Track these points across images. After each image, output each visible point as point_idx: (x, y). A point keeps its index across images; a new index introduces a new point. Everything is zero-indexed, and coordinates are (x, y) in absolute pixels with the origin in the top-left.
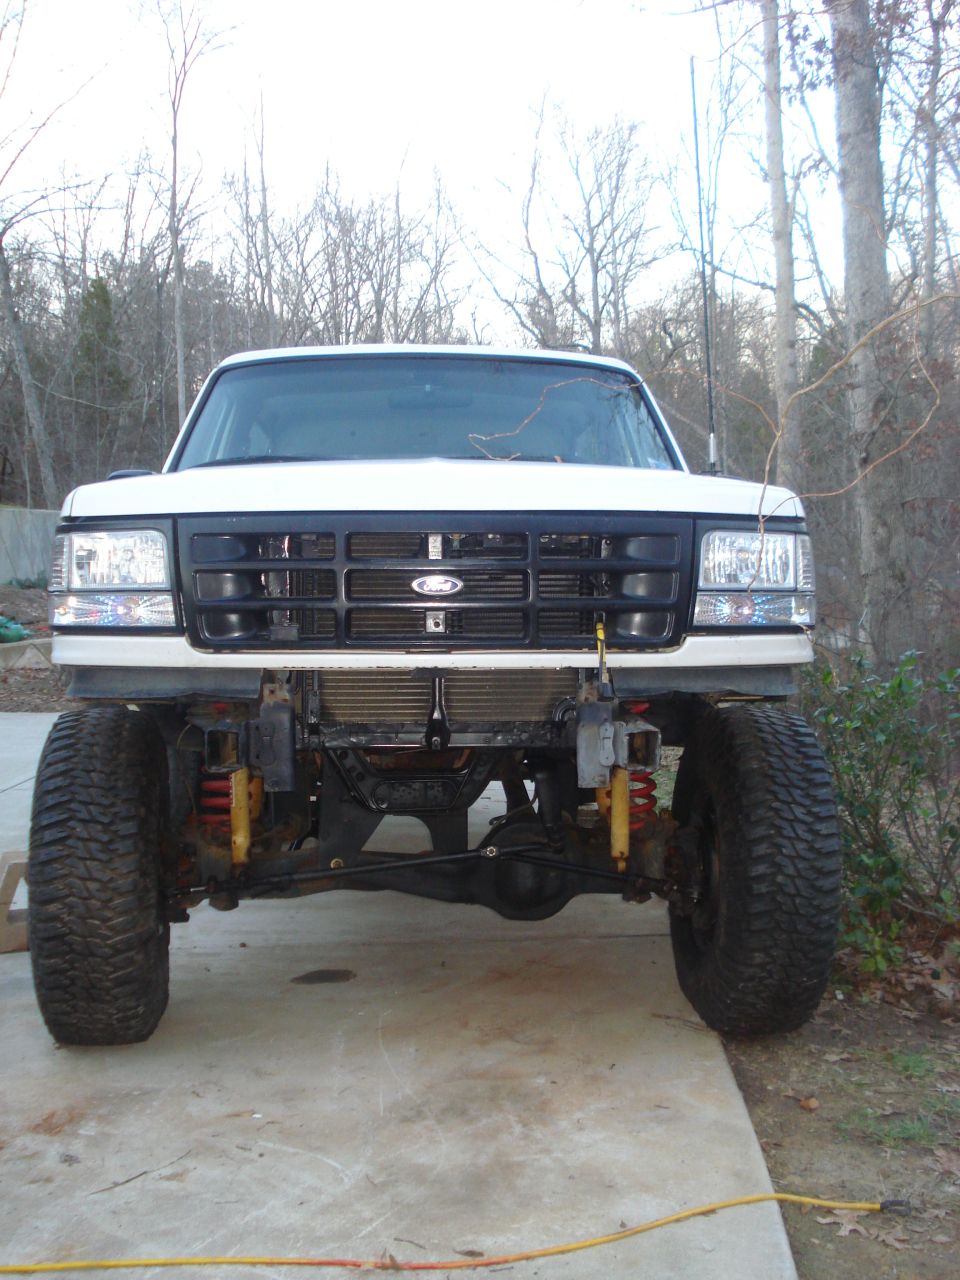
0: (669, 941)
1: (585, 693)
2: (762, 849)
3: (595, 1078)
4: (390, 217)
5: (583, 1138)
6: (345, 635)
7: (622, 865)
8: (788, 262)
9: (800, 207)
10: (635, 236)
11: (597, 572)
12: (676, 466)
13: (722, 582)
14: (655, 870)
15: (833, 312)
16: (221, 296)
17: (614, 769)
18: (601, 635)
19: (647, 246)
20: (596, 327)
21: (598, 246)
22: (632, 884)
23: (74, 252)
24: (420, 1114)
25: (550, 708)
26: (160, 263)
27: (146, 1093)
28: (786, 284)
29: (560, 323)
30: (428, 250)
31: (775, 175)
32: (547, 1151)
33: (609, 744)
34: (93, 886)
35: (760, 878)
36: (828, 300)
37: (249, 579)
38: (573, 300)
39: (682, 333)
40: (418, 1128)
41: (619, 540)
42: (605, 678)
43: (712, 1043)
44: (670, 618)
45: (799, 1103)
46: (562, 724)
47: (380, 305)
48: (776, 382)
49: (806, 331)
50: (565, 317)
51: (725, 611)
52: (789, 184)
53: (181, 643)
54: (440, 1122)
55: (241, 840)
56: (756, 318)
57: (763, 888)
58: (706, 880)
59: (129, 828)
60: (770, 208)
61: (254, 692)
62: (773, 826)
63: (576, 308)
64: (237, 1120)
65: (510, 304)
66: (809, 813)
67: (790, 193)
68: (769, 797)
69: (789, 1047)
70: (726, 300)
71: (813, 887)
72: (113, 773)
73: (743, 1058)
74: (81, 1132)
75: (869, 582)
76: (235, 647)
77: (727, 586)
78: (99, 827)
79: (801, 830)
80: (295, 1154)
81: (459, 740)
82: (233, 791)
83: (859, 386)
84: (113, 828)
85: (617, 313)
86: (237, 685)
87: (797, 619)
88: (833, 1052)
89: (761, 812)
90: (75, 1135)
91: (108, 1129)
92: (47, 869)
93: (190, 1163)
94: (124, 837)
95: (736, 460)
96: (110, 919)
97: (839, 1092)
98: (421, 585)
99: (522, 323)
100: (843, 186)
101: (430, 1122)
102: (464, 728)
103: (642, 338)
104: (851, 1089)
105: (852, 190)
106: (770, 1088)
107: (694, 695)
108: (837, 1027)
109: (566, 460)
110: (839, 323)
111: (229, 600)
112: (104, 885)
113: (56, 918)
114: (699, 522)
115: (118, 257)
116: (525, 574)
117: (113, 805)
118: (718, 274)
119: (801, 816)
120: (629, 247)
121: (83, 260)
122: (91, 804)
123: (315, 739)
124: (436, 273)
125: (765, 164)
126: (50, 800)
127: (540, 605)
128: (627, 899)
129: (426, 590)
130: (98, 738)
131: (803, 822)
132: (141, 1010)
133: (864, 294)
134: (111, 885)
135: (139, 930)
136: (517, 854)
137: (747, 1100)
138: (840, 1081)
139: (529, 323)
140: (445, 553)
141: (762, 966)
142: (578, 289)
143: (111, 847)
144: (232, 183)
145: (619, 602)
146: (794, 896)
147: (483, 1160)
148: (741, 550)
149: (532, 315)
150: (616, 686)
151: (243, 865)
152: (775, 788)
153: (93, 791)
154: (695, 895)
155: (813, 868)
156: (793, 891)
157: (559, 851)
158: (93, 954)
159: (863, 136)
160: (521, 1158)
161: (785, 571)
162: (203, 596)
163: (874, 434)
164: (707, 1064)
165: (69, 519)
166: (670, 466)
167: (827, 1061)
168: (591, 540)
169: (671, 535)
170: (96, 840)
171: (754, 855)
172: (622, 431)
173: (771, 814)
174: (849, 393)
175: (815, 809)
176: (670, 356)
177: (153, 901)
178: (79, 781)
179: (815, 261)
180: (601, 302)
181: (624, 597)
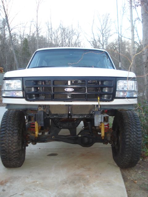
0: (111, 149)
1: (96, 109)
2: (128, 136)
3: (97, 176)
4: (71, 28)
5: (94, 189)
6: (53, 99)
7: (103, 138)
8: (133, 35)
9: (135, 26)
10: (109, 31)
11: (98, 87)
12: (114, 68)
13: (121, 89)
14: (109, 139)
15: (140, 43)
16: (45, 41)
17: (101, 123)
18: (99, 99)
19: (111, 33)
20: (103, 45)
21: (103, 33)
22: (105, 141)
23: (22, 34)
24: (66, 183)
25: (90, 111)
26: (35, 35)
27: (19, 177)
28: (133, 38)
29: (98, 45)
30: (77, 33)
31: (132, 21)
32: (88, 191)
33: (100, 118)
34: (10, 141)
35: (127, 141)
36: (140, 41)
37: (36, 88)
38: (99, 41)
39: (117, 46)
40: (65, 186)
41: (102, 82)
42: (99, 107)
43: (118, 169)
44: (111, 96)
45: (133, 181)
46: (92, 114)
47: (69, 42)
48: (131, 54)
49: (136, 46)
50: (98, 44)
51: (121, 94)
52: (134, 23)
53: (24, 100)
54: (69, 184)
55: (37, 133)
56: (128, 44)
57: (128, 143)
58: (118, 141)
59: (17, 131)
60: (130, 26)
61: (37, 108)
62: (130, 132)
63: (100, 42)
64: (34, 183)
65: (90, 42)
66: (136, 130)
67: (134, 24)
68: (129, 127)
69: (132, 170)
70: (123, 41)
71: (137, 143)
72: (14, 122)
73: (124, 172)
74: (7, 185)
75: (146, 86)
76: (34, 101)
77: (122, 90)
78: (11, 131)
79: (135, 133)
80: (43, 190)
81: (73, 117)
82: (35, 124)
83: (145, 54)
84: (13, 131)
85: (106, 43)
86: (34, 107)
87: (134, 96)
88: (139, 171)
89: (128, 130)
90: (6, 185)
91: (12, 184)
92: (2, 138)
93: (25, 192)
94: (15, 133)
95: (125, 66)
96: (13, 147)
97: (141, 179)
98: (66, 90)
99: (92, 45)
100: (142, 22)
101: (68, 185)
102: (75, 115)
103: (110, 47)
104: (143, 179)
105: (144, 23)
106: (128, 178)
107: (116, 109)
108: (140, 166)
109: (95, 67)
110: (141, 45)
111: (33, 92)
112: (12, 141)
113: (4, 147)
114: (117, 78)
115: (29, 35)
116: (85, 88)
117: (14, 127)
118: (122, 37)
119: (135, 131)
120: (108, 33)
121: (24, 35)
122: (10, 127)
123: (48, 117)
124: (78, 37)
125: (130, 20)
126: (3, 126)
127: (88, 93)
128: (104, 144)
129: (67, 91)
130: (12, 115)
131: (135, 132)
132: (19, 162)
133: (146, 40)
134: (13, 141)
135: (18, 149)
136: (85, 136)
137: (124, 181)
138: (141, 177)
139: (93, 45)
140: (71, 84)
141: (127, 157)
142: (100, 40)
143: (13, 135)
144: (47, 23)
145: (102, 93)
146: (133, 145)
147: (76, 193)
148: (124, 83)
149: (93, 44)
150: (101, 108)
151: (37, 137)
152: (130, 125)
153: (10, 125)
154: (116, 144)
155: (137, 140)
156: (133, 144)
157: (92, 136)
158: (10, 153)
159: (146, 14)
160: (83, 193)
161: (132, 88)
162: (28, 91)
163: (147, 62)
164: (118, 173)
165: (5, 78)
166: (113, 68)
167: (139, 173)
168: (97, 82)
169: (112, 81)
170: (11, 133)
171: (127, 137)
172: (105, 62)
173: (129, 130)
174: (143, 56)
175: (137, 129)
176: (115, 50)
177: (20, 144)
178: (8, 123)
179: (138, 35)
180: (104, 42)
181: (103, 92)
